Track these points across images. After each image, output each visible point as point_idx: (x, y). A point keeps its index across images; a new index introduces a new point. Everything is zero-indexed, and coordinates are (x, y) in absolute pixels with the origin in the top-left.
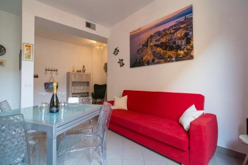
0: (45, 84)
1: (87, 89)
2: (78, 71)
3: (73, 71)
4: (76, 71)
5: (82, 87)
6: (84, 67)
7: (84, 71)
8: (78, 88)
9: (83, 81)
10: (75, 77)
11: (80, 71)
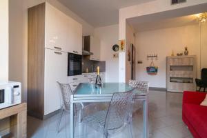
0: (147, 68)
1: (190, 74)
2: (178, 55)
3: (173, 55)
4: (175, 55)
5: (183, 72)
6: (186, 49)
7: (186, 53)
8: (176, 72)
9: (184, 65)
10: (174, 61)
11: (181, 54)
